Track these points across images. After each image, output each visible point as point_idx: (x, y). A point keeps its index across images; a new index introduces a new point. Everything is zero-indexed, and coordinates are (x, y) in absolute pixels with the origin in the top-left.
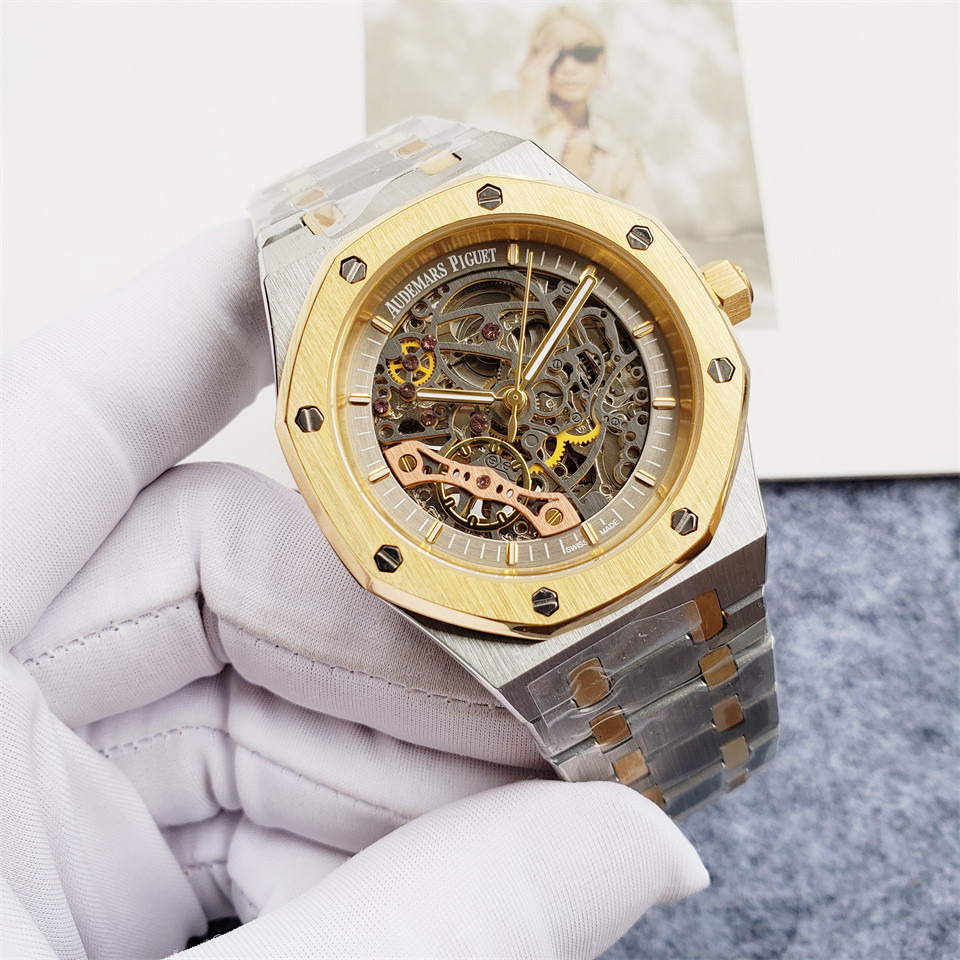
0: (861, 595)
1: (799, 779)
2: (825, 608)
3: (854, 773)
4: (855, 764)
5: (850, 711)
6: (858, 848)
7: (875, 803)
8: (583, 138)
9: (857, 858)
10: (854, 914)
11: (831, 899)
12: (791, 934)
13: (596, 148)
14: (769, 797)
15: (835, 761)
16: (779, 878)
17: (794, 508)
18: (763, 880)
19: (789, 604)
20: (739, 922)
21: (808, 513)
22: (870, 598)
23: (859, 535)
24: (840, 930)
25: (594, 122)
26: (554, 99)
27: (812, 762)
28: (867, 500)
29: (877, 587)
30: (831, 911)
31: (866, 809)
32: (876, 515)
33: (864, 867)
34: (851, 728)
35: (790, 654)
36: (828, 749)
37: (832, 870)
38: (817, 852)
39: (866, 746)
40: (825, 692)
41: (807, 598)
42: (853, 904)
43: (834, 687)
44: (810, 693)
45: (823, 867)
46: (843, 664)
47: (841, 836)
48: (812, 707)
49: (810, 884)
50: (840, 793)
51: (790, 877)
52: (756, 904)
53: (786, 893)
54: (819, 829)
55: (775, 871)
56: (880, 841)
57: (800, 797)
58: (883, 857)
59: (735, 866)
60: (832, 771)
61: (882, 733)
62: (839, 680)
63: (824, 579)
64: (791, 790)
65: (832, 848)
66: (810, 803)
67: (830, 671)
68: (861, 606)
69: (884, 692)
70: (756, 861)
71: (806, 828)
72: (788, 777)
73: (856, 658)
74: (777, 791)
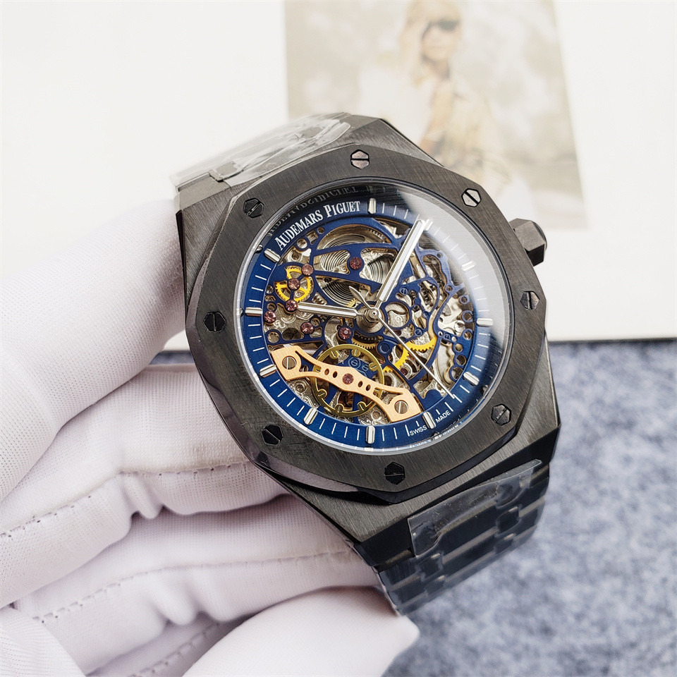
0: (650, 423)
1: (608, 557)
2: (625, 432)
3: (647, 553)
4: (649, 546)
5: (644, 507)
6: (651, 607)
7: (662, 574)
8: (447, 88)
9: (651, 615)
10: (649, 656)
11: (633, 645)
12: (606, 670)
13: (456, 96)
14: (587, 571)
15: (634, 544)
16: (595, 630)
17: (603, 360)
18: (584, 631)
19: (601, 430)
20: (567, 662)
21: (612, 363)
22: (656, 425)
23: (648, 380)
24: (640, 668)
25: (455, 76)
26: (425, 58)
27: (618, 545)
28: (653, 353)
29: (661, 417)
30: (633, 654)
31: (657, 579)
32: (659, 365)
33: (656, 621)
34: (644, 520)
35: (601, 466)
36: (629, 535)
37: (633, 623)
38: (622, 611)
39: (654, 533)
40: (626, 494)
41: (613, 425)
42: (649, 649)
43: (632, 490)
44: (616, 495)
45: (627, 622)
46: (638, 473)
47: (640, 600)
48: (617, 505)
49: (618, 634)
50: (638, 566)
51: (603, 627)
52: (579, 648)
53: (601, 641)
54: (623, 593)
55: (593, 624)
56: (667, 603)
57: (610, 571)
58: (670, 614)
59: (564, 621)
60: (631, 551)
61: (667, 523)
62: (635, 485)
63: (624, 411)
64: (603, 565)
65: (634, 607)
66: (616, 574)
67: (629, 478)
68: (651, 431)
70: (579, 617)
71: (615, 593)
72: (600, 556)
73: (648, 468)
74: (593, 566)
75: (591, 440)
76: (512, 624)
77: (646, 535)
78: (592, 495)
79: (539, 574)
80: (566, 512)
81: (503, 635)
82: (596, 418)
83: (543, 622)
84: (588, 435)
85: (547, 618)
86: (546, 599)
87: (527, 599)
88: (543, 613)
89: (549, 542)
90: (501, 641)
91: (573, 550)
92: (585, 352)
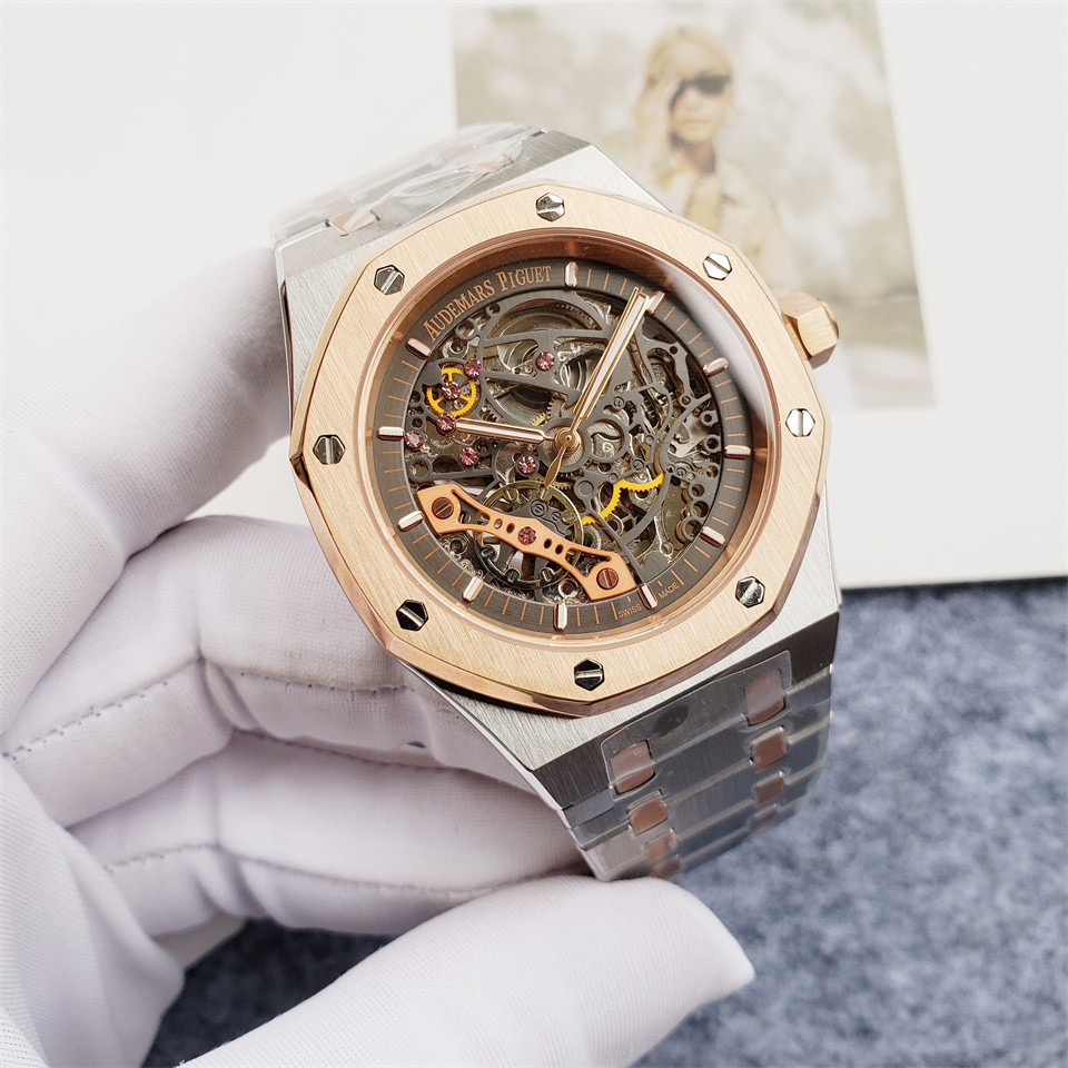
0: (1029, 710)
1: (962, 919)
2: (989, 727)
3: (1023, 912)
4: (1026, 901)
5: (1019, 842)
6: (1029, 996)
7: (1047, 945)
8: (710, 187)
9: (1028, 1007)
11: (999, 1054)
13: (725, 199)
14: (928, 941)
15: (1002, 899)
16: (941, 1031)
17: (956, 613)
18: (925, 1033)
19: (951, 725)
21: (972, 618)
22: (1039, 714)
23: (1027, 643)
25: (723, 167)
26: (676, 140)
27: (977, 901)
28: (1037, 602)
29: (1047, 701)
31: (1037, 953)
32: (1046, 620)
33: (1036, 1017)
34: (1019, 861)
35: (951, 780)
36: (994, 885)
37: (1001, 1021)
38: (983, 1001)
39: (1036, 880)
40: (990, 822)
41: (971, 716)
42: (1024, 1059)
43: (1000, 815)
44: (974, 823)
45: (991, 1018)
46: (1010, 789)
47: (1010, 984)
48: (975, 839)
49: (976, 1036)
50: (1008, 932)
51: (954, 1029)
52: (916, 1059)
53: (950, 1047)
55: (938, 1022)
56: (1053, 988)
57: (963, 940)
58: (1057, 1006)
59: (893, 1017)
60: (998, 910)
61: (1055, 866)
62: (1003, 806)
63: (988, 694)
64: (953, 931)
65: (1000, 996)
66: (975, 946)
67: (995, 797)
68: (1030, 723)
69: (1057, 820)
70: (915, 1011)
71: (971, 974)
72: (949, 918)
73: (1025, 782)
74: (938, 933)
75: (935, 740)
76: (813, 1022)
77: (1021, 885)
78: (937, 825)
79: (854, 946)
80: (895, 851)
81: (798, 1039)
82: (945, 705)
83: (861, 1020)
84: (932, 733)
85: (867, 1014)
86: (865, 984)
87: (834, 985)
88: (861, 1005)
89: (870, 898)
90: (794, 1048)
91: (906, 909)
92: (928, 602)
